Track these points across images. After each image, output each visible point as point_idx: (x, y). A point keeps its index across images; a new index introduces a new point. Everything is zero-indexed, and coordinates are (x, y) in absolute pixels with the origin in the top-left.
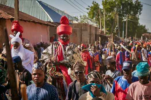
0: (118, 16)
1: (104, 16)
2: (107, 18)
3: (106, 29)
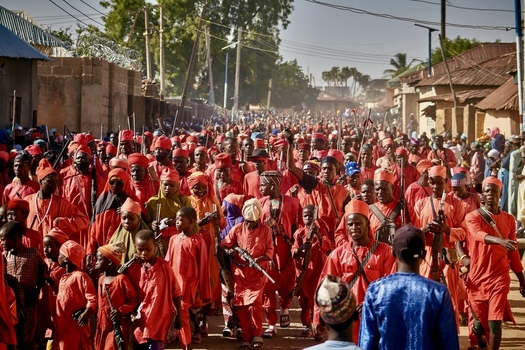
1: (161, 30)
2: (171, 38)
3: (168, 76)
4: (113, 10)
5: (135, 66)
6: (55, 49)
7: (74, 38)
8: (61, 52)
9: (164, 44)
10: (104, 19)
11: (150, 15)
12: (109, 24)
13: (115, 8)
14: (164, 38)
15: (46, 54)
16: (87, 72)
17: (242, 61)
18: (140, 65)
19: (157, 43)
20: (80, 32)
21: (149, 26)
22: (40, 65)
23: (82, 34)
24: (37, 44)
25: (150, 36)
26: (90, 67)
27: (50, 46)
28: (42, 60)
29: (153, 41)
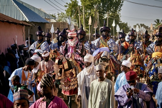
0: (98, 14)
1: (84, 14)
2: (87, 16)
3: (86, 27)
4: (68, 8)
5: (76, 24)
6: (51, 20)
7: (57, 16)
8: (53, 21)
9: (85, 18)
10: (66, 11)
11: (80, 9)
12: (67, 12)
13: (69, 7)
14: (85, 16)
15: (49, 21)
16: (62, 26)
17: (109, 22)
18: (78, 24)
19: (82, 18)
20: (58, 15)
21: (80, 12)
22: (47, 24)
23: (59, 15)
24: (46, 19)
25: (80, 16)
26: (62, 25)
27: (50, 19)
28: (48, 23)
29: (81, 17)
